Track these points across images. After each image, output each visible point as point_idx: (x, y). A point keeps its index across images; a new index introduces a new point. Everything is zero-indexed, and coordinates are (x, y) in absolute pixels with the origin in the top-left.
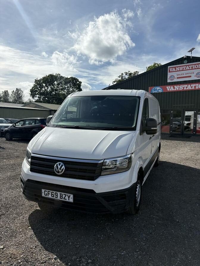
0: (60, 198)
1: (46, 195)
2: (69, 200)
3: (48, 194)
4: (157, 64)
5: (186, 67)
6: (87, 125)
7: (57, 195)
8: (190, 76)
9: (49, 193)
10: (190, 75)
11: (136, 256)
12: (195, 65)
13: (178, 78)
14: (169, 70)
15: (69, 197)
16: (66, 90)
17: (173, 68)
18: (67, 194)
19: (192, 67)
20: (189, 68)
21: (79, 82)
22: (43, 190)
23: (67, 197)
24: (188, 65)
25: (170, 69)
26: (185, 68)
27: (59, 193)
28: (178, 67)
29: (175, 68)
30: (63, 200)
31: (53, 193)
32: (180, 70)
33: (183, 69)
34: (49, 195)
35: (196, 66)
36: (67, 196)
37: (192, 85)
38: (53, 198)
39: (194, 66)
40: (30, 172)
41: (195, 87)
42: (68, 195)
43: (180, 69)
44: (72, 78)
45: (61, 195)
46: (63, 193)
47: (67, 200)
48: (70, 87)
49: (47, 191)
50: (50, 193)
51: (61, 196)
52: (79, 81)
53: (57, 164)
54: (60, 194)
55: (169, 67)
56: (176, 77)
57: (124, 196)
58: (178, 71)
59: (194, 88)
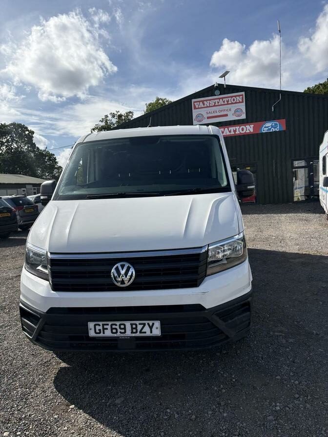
0: (132, 332)
1: (100, 333)
2: (151, 332)
3: (104, 329)
4: (162, 99)
5: (218, 100)
6: (138, 190)
7: (125, 329)
8: (226, 115)
9: (105, 327)
10: (225, 113)
11: (301, 405)
12: (232, 97)
13: (208, 118)
14: (194, 105)
15: (151, 328)
16: (4, 147)
17: (199, 102)
18: (146, 322)
19: (228, 101)
20: (224, 102)
21: (30, 132)
22: (91, 325)
23: (147, 329)
24: (222, 98)
25: (196, 104)
26: (218, 103)
27: (128, 324)
28: (207, 101)
29: (203, 101)
30: (138, 334)
31: (114, 327)
32: (211, 105)
33: (215, 103)
34: (105, 331)
35: (234, 100)
36: (147, 326)
37: (230, 129)
38: (115, 335)
39: (230, 99)
40: (53, 292)
41: (235, 131)
42: (148, 324)
43: (210, 103)
44: (14, 124)
45: (134, 326)
46: (137, 322)
47: (148, 334)
48: (13, 140)
49: (101, 323)
50: (109, 327)
51: (134, 329)
52: (28, 130)
53: (117, 267)
54: (132, 325)
55: (193, 100)
56: (206, 116)
57: (247, 307)
58: (207, 107)
59: (234, 133)
